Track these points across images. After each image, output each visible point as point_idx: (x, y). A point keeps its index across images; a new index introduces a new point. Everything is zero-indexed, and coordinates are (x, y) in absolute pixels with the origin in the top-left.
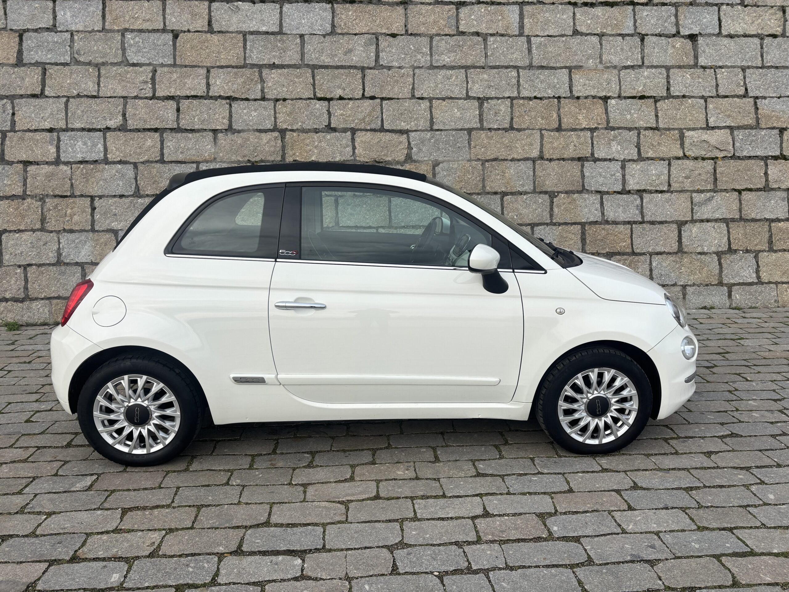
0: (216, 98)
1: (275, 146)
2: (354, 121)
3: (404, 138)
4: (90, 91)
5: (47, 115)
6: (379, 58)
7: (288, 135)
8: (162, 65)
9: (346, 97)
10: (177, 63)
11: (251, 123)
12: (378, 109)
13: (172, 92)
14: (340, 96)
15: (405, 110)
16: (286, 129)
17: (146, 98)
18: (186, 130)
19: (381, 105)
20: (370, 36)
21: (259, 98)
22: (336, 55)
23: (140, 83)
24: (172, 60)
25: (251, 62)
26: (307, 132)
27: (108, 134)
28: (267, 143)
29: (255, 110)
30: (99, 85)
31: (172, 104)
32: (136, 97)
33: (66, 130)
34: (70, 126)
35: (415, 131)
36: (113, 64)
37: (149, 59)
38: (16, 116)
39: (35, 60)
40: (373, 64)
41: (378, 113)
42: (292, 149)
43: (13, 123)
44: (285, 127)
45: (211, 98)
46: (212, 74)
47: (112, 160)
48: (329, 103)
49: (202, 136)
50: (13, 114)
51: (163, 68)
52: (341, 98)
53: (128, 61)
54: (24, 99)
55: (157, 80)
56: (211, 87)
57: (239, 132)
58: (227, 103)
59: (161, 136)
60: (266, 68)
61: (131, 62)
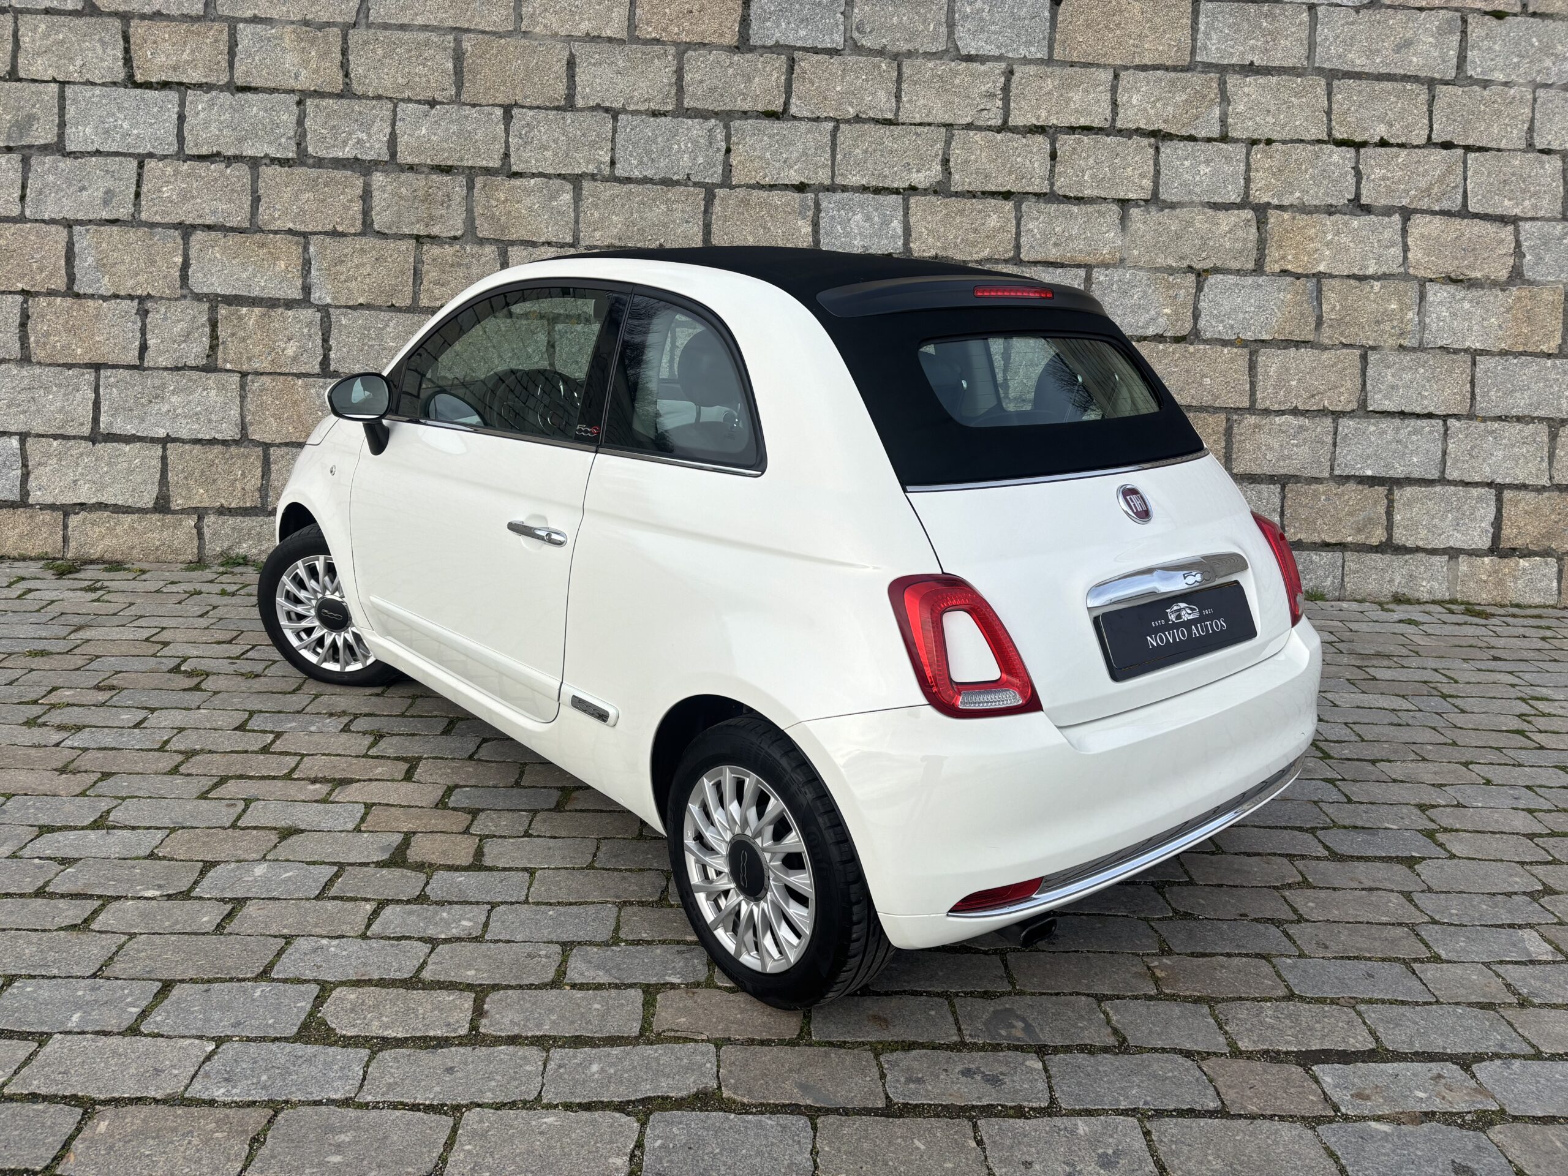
0: (1128, 133)
1: (1245, 239)
2: (1407, 192)
3: (1507, 233)
4: (881, 110)
5: (795, 155)
6: (1465, 61)
7: (1273, 216)
8: (1025, 61)
9: (1392, 141)
10: (1056, 57)
11: (1198, 190)
12: (1459, 170)
13: (1042, 117)
14: (1382, 138)
15: (1513, 174)
16: (1269, 204)
17: (989, 128)
18: (1067, 199)
19: (1465, 162)
20: (1450, 14)
21: (1215, 135)
22: (1378, 51)
23: (982, 96)
24: (1046, 49)
25: (1205, 60)
26: (1310, 213)
27: (913, 200)
28: (1229, 232)
29: (1207, 162)
30: (898, 97)
31: (1041, 143)
32: (969, 126)
33: (832, 188)
34: (839, 180)
35: (1532, 219)
36: (929, 55)
37: (999, 48)
38: (732, 155)
39: (774, 39)
40: (1451, 74)
41: (1456, 179)
42: (1280, 246)
43: (728, 168)
44: (1266, 200)
45: (1120, 132)
46: (1122, 83)
47: (921, 254)
48: (1358, 152)
49: (1099, 211)
50: (728, 151)
51: (1028, 67)
52: (1383, 143)
53: (958, 50)
54: (750, 121)
55: (1014, 91)
56: (1121, 111)
57: (1173, 206)
58: (1150, 145)
59: (1018, 208)
60: (1235, 72)
61: (964, 52)
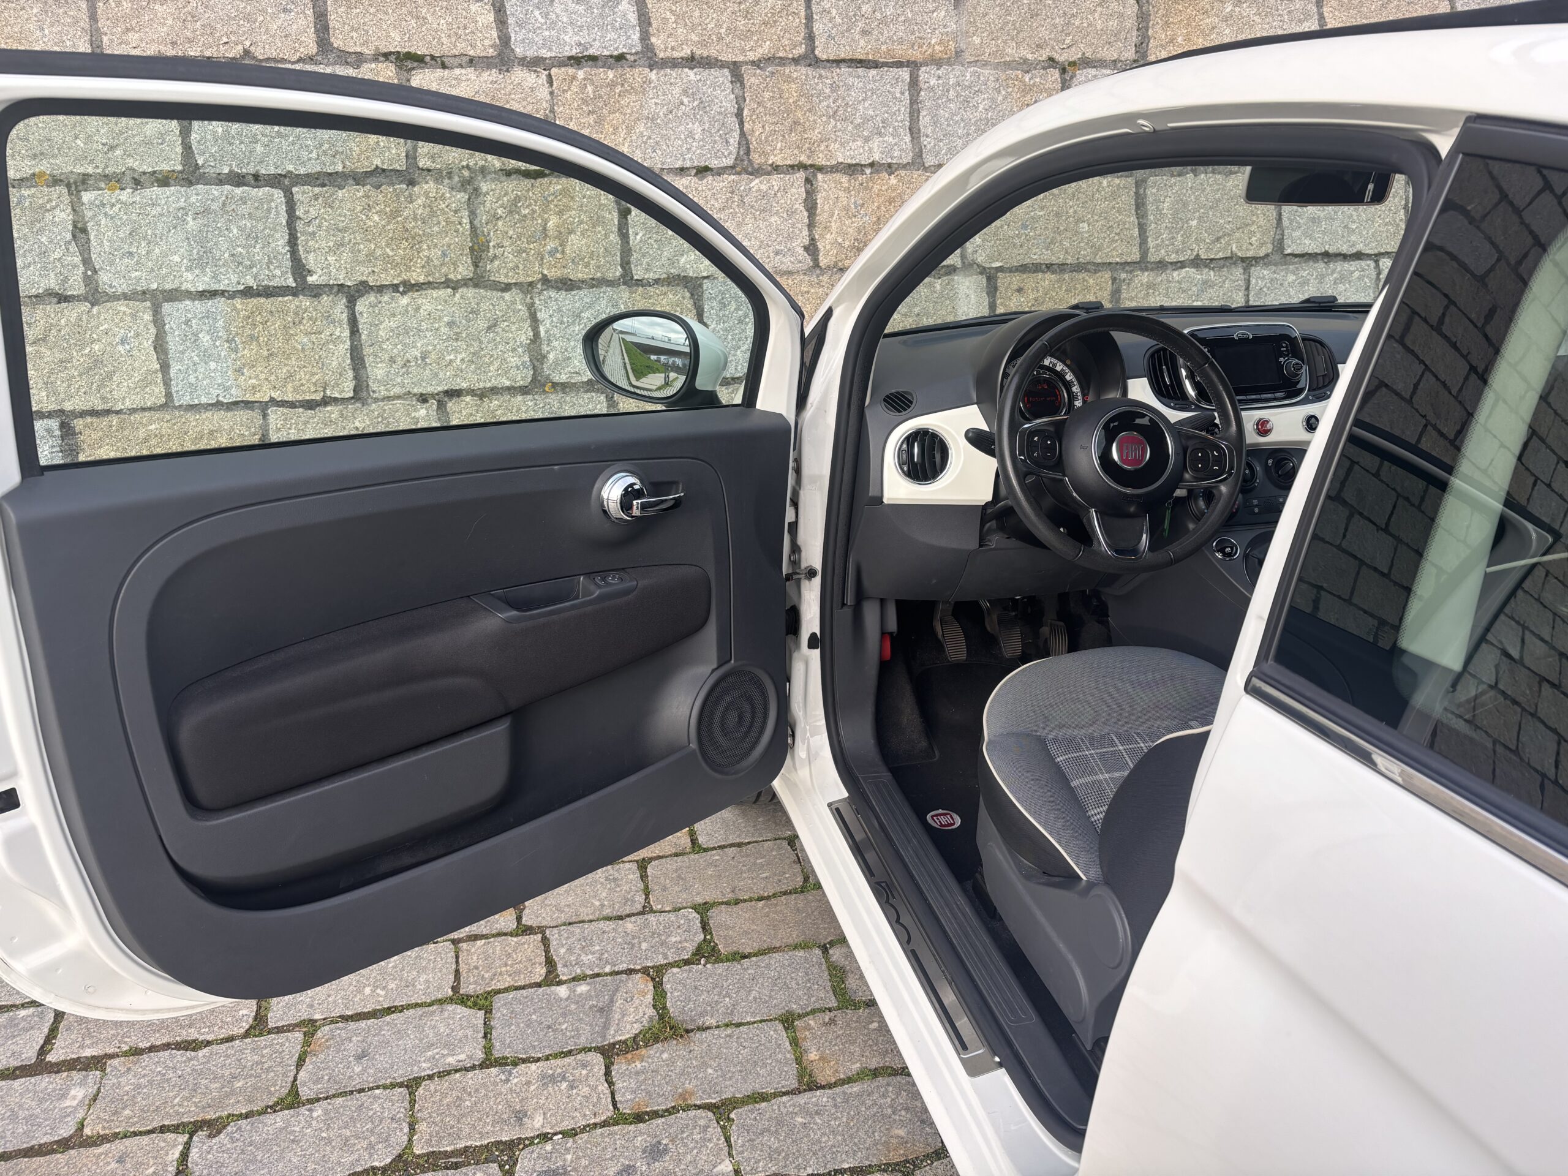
1: (1121, 15)
47: (668, 54)
